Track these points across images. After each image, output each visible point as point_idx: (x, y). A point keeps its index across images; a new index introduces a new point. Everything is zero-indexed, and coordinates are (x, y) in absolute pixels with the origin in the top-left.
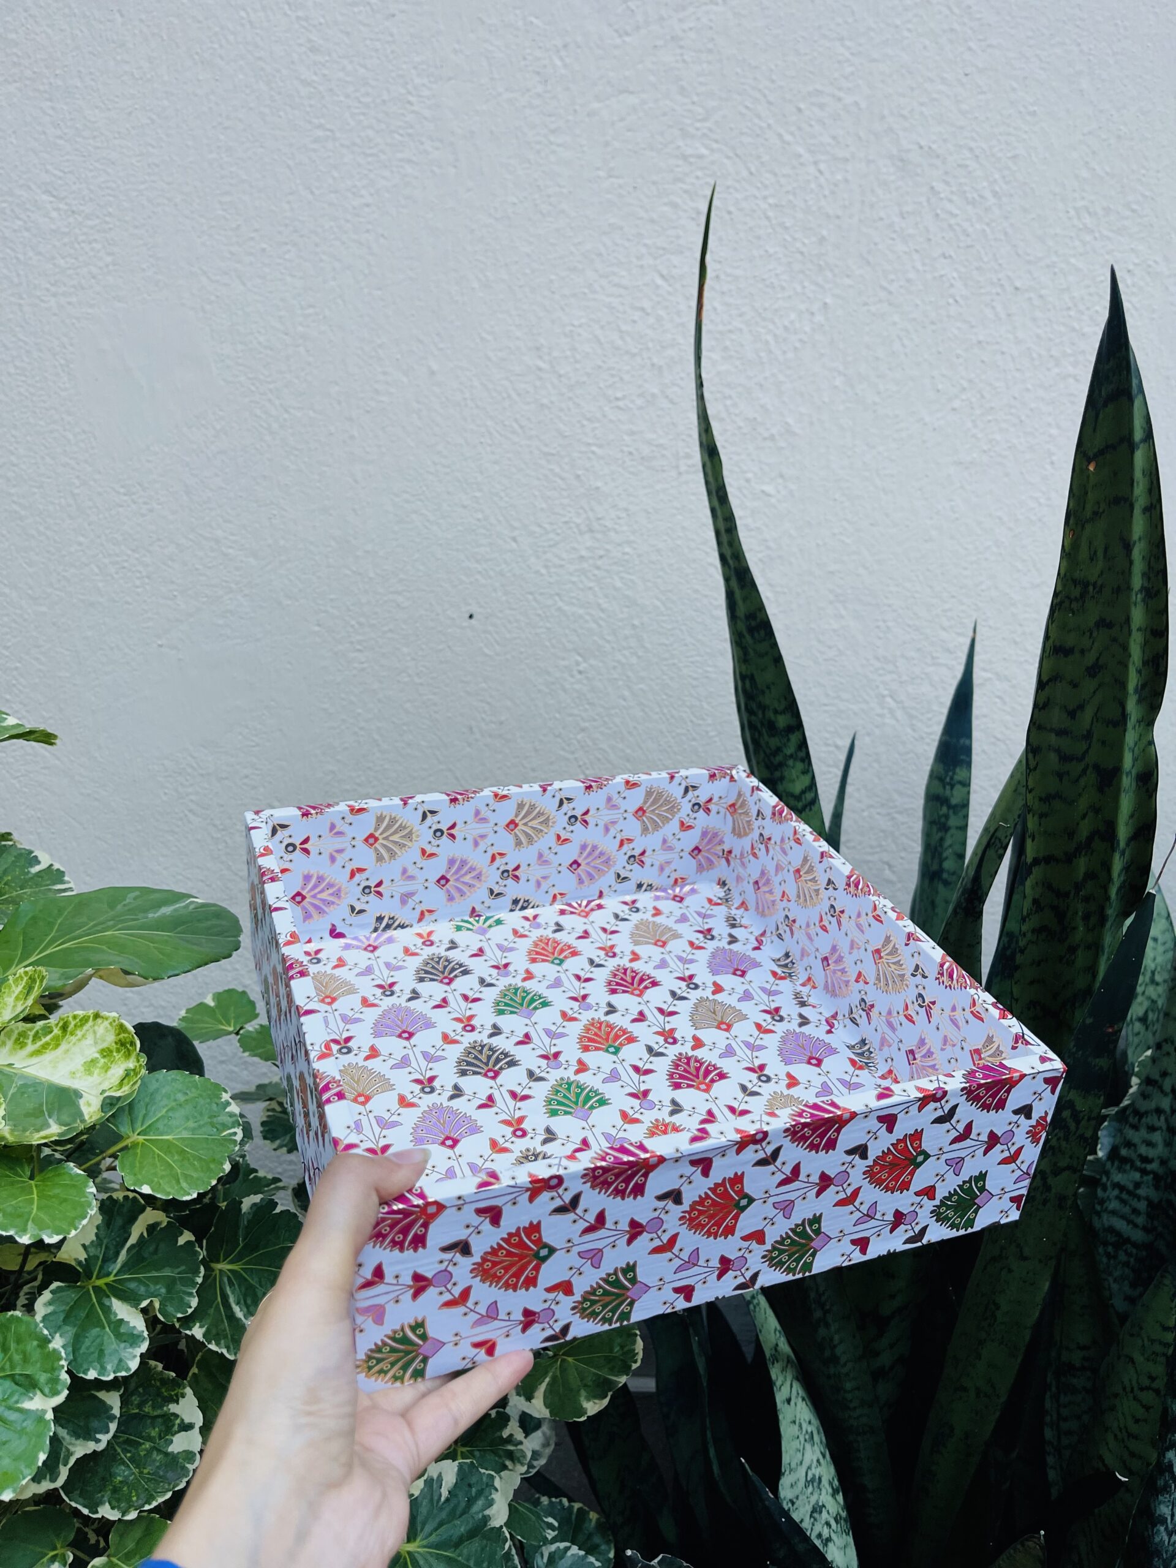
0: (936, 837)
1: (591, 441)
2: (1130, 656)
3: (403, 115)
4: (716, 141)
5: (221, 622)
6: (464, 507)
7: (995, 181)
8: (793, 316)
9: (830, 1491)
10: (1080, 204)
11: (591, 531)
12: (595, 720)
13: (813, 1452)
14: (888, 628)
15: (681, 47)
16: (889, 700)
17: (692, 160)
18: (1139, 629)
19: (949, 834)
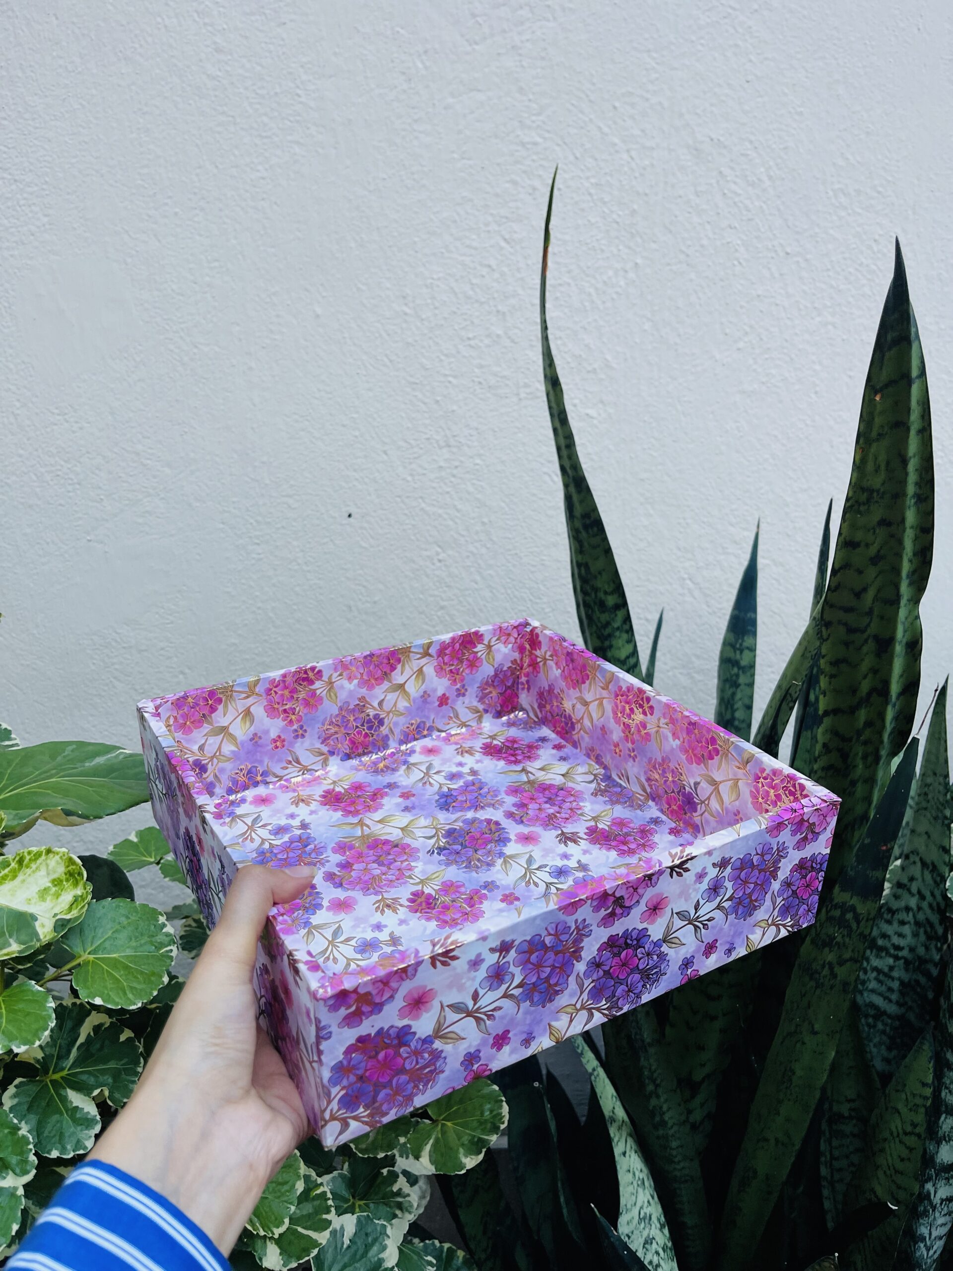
0: (729, 692)
1: (447, 372)
2: (904, 549)
3: (292, 105)
4: (548, 132)
5: (140, 520)
6: (344, 426)
7: (770, 167)
8: (611, 273)
9: (658, 1225)
10: (837, 186)
11: (449, 446)
12: (453, 600)
13: (644, 1194)
14: (687, 524)
16: (688, 582)
18: (912, 527)
19: (739, 690)
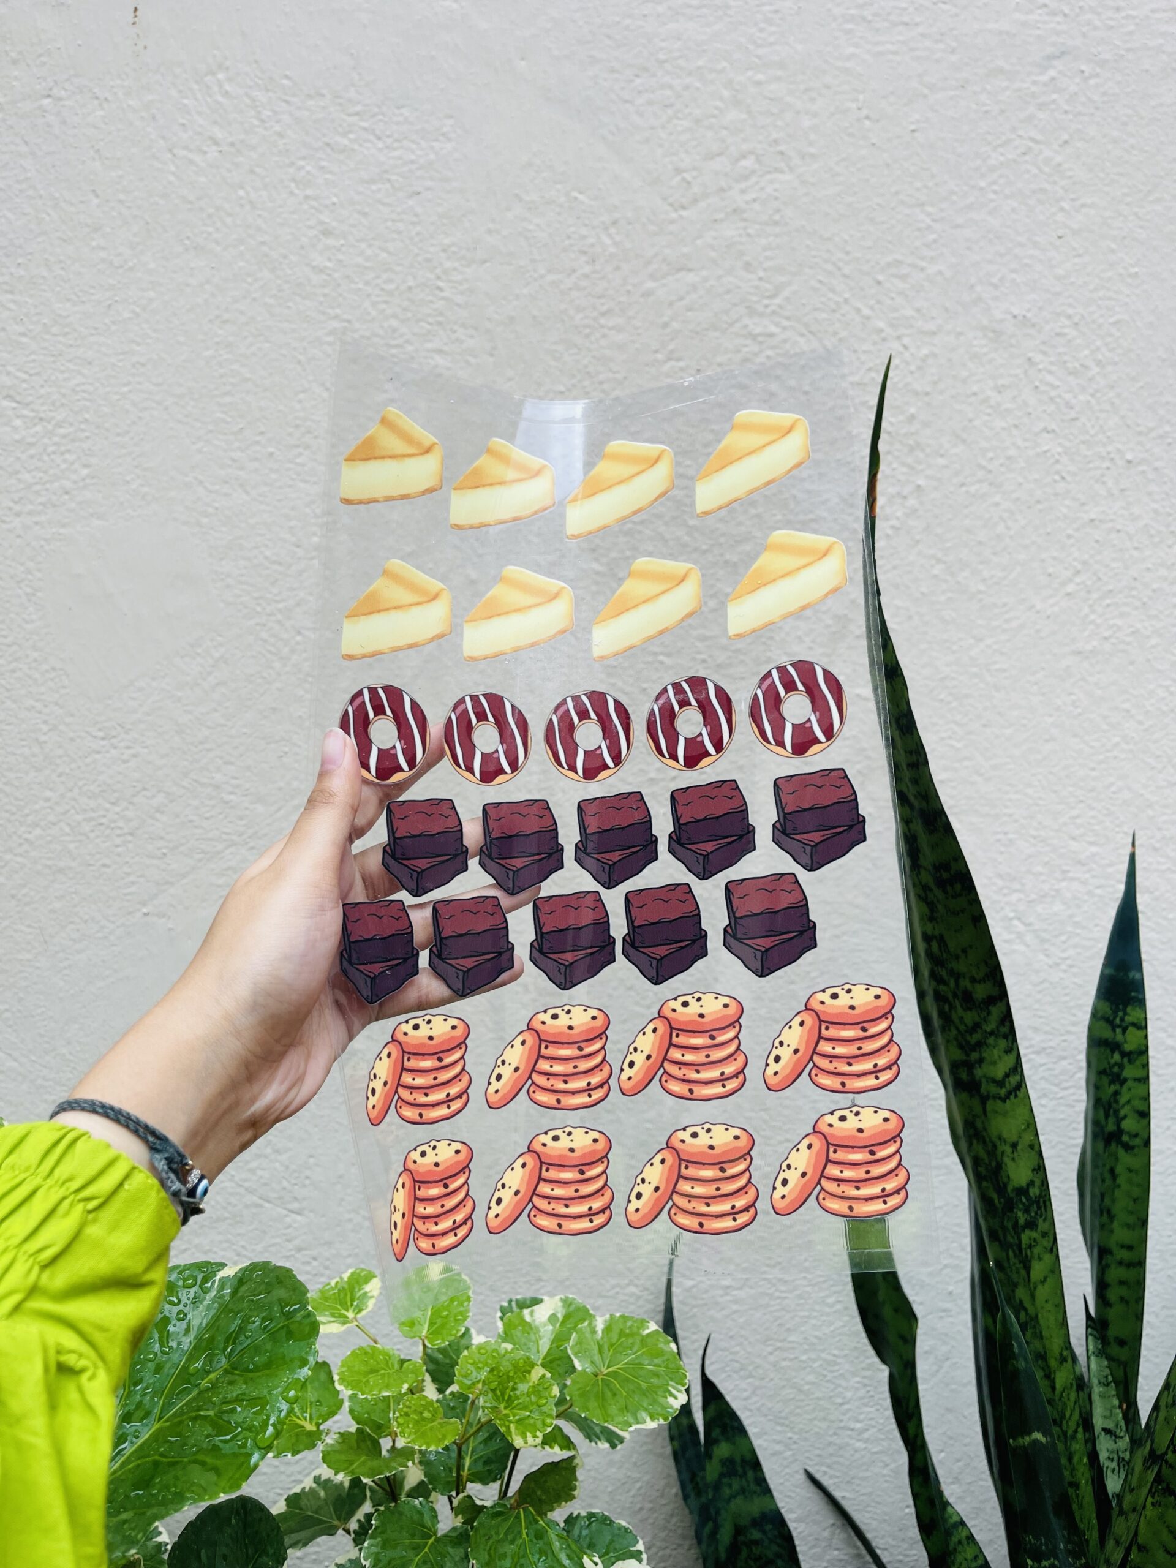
0: (1108, 1091)
3: (432, 302)
7: (1098, 349)
15: (745, 220)
17: (760, 339)
19: (1125, 1087)
